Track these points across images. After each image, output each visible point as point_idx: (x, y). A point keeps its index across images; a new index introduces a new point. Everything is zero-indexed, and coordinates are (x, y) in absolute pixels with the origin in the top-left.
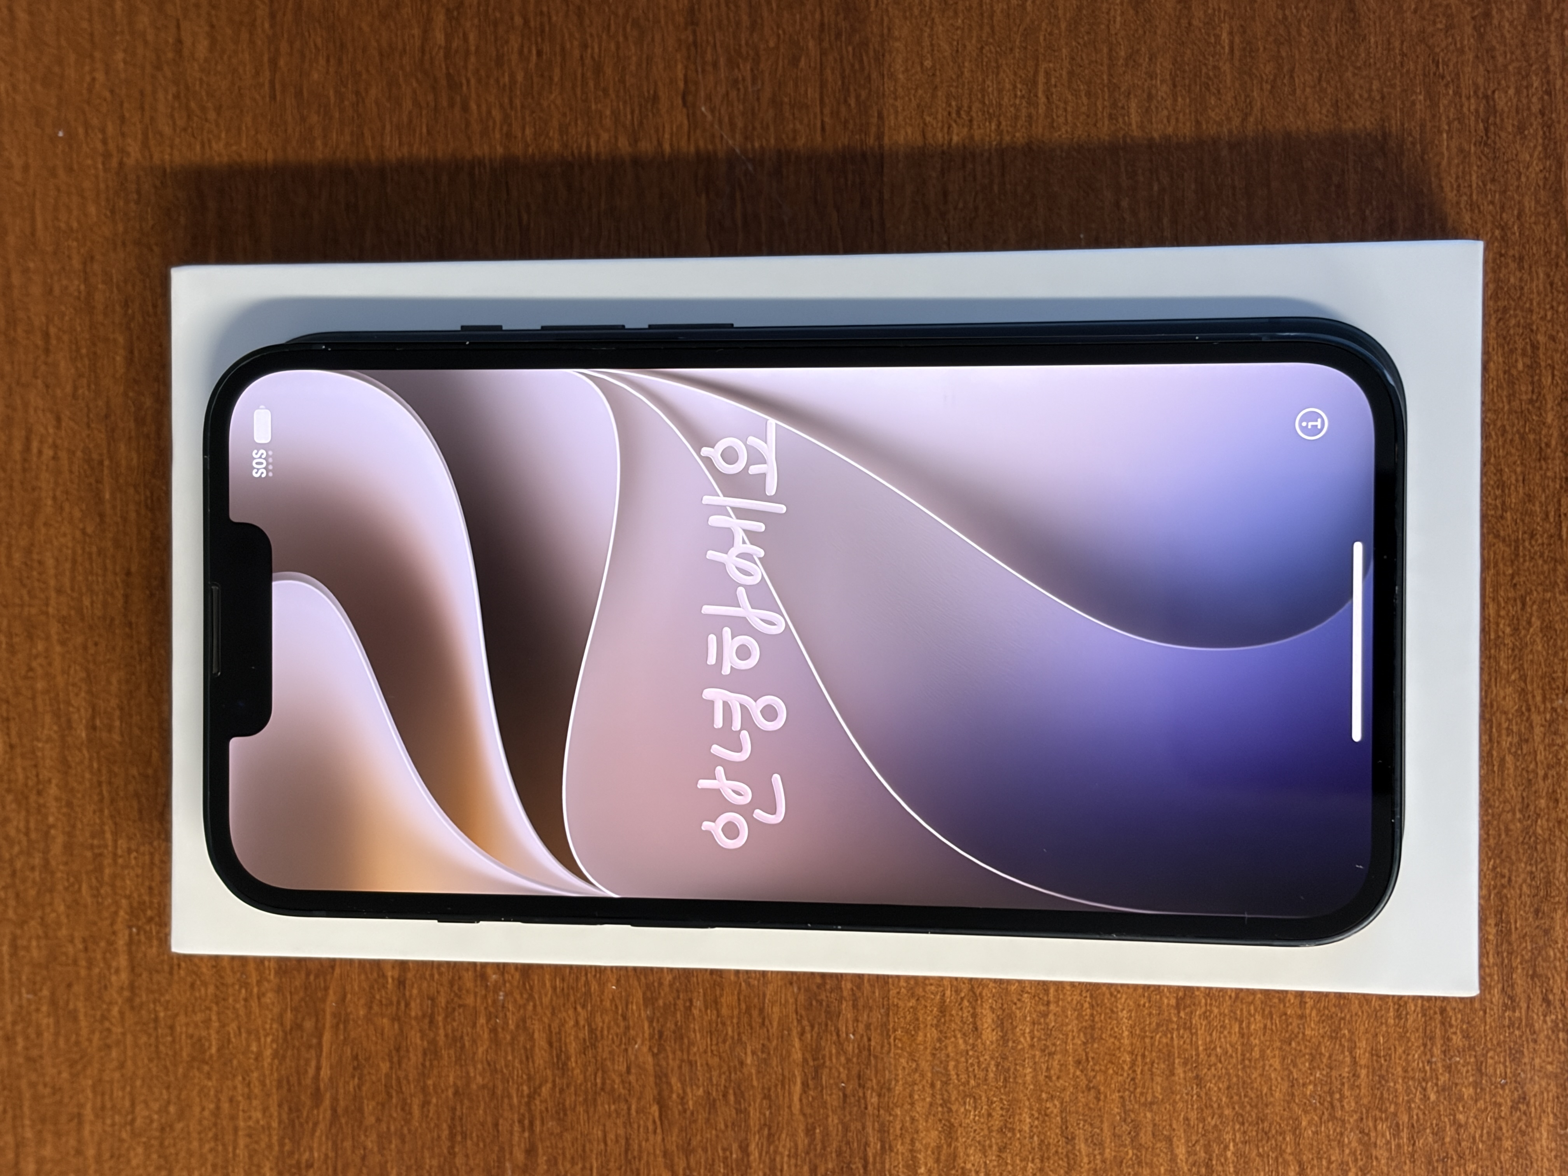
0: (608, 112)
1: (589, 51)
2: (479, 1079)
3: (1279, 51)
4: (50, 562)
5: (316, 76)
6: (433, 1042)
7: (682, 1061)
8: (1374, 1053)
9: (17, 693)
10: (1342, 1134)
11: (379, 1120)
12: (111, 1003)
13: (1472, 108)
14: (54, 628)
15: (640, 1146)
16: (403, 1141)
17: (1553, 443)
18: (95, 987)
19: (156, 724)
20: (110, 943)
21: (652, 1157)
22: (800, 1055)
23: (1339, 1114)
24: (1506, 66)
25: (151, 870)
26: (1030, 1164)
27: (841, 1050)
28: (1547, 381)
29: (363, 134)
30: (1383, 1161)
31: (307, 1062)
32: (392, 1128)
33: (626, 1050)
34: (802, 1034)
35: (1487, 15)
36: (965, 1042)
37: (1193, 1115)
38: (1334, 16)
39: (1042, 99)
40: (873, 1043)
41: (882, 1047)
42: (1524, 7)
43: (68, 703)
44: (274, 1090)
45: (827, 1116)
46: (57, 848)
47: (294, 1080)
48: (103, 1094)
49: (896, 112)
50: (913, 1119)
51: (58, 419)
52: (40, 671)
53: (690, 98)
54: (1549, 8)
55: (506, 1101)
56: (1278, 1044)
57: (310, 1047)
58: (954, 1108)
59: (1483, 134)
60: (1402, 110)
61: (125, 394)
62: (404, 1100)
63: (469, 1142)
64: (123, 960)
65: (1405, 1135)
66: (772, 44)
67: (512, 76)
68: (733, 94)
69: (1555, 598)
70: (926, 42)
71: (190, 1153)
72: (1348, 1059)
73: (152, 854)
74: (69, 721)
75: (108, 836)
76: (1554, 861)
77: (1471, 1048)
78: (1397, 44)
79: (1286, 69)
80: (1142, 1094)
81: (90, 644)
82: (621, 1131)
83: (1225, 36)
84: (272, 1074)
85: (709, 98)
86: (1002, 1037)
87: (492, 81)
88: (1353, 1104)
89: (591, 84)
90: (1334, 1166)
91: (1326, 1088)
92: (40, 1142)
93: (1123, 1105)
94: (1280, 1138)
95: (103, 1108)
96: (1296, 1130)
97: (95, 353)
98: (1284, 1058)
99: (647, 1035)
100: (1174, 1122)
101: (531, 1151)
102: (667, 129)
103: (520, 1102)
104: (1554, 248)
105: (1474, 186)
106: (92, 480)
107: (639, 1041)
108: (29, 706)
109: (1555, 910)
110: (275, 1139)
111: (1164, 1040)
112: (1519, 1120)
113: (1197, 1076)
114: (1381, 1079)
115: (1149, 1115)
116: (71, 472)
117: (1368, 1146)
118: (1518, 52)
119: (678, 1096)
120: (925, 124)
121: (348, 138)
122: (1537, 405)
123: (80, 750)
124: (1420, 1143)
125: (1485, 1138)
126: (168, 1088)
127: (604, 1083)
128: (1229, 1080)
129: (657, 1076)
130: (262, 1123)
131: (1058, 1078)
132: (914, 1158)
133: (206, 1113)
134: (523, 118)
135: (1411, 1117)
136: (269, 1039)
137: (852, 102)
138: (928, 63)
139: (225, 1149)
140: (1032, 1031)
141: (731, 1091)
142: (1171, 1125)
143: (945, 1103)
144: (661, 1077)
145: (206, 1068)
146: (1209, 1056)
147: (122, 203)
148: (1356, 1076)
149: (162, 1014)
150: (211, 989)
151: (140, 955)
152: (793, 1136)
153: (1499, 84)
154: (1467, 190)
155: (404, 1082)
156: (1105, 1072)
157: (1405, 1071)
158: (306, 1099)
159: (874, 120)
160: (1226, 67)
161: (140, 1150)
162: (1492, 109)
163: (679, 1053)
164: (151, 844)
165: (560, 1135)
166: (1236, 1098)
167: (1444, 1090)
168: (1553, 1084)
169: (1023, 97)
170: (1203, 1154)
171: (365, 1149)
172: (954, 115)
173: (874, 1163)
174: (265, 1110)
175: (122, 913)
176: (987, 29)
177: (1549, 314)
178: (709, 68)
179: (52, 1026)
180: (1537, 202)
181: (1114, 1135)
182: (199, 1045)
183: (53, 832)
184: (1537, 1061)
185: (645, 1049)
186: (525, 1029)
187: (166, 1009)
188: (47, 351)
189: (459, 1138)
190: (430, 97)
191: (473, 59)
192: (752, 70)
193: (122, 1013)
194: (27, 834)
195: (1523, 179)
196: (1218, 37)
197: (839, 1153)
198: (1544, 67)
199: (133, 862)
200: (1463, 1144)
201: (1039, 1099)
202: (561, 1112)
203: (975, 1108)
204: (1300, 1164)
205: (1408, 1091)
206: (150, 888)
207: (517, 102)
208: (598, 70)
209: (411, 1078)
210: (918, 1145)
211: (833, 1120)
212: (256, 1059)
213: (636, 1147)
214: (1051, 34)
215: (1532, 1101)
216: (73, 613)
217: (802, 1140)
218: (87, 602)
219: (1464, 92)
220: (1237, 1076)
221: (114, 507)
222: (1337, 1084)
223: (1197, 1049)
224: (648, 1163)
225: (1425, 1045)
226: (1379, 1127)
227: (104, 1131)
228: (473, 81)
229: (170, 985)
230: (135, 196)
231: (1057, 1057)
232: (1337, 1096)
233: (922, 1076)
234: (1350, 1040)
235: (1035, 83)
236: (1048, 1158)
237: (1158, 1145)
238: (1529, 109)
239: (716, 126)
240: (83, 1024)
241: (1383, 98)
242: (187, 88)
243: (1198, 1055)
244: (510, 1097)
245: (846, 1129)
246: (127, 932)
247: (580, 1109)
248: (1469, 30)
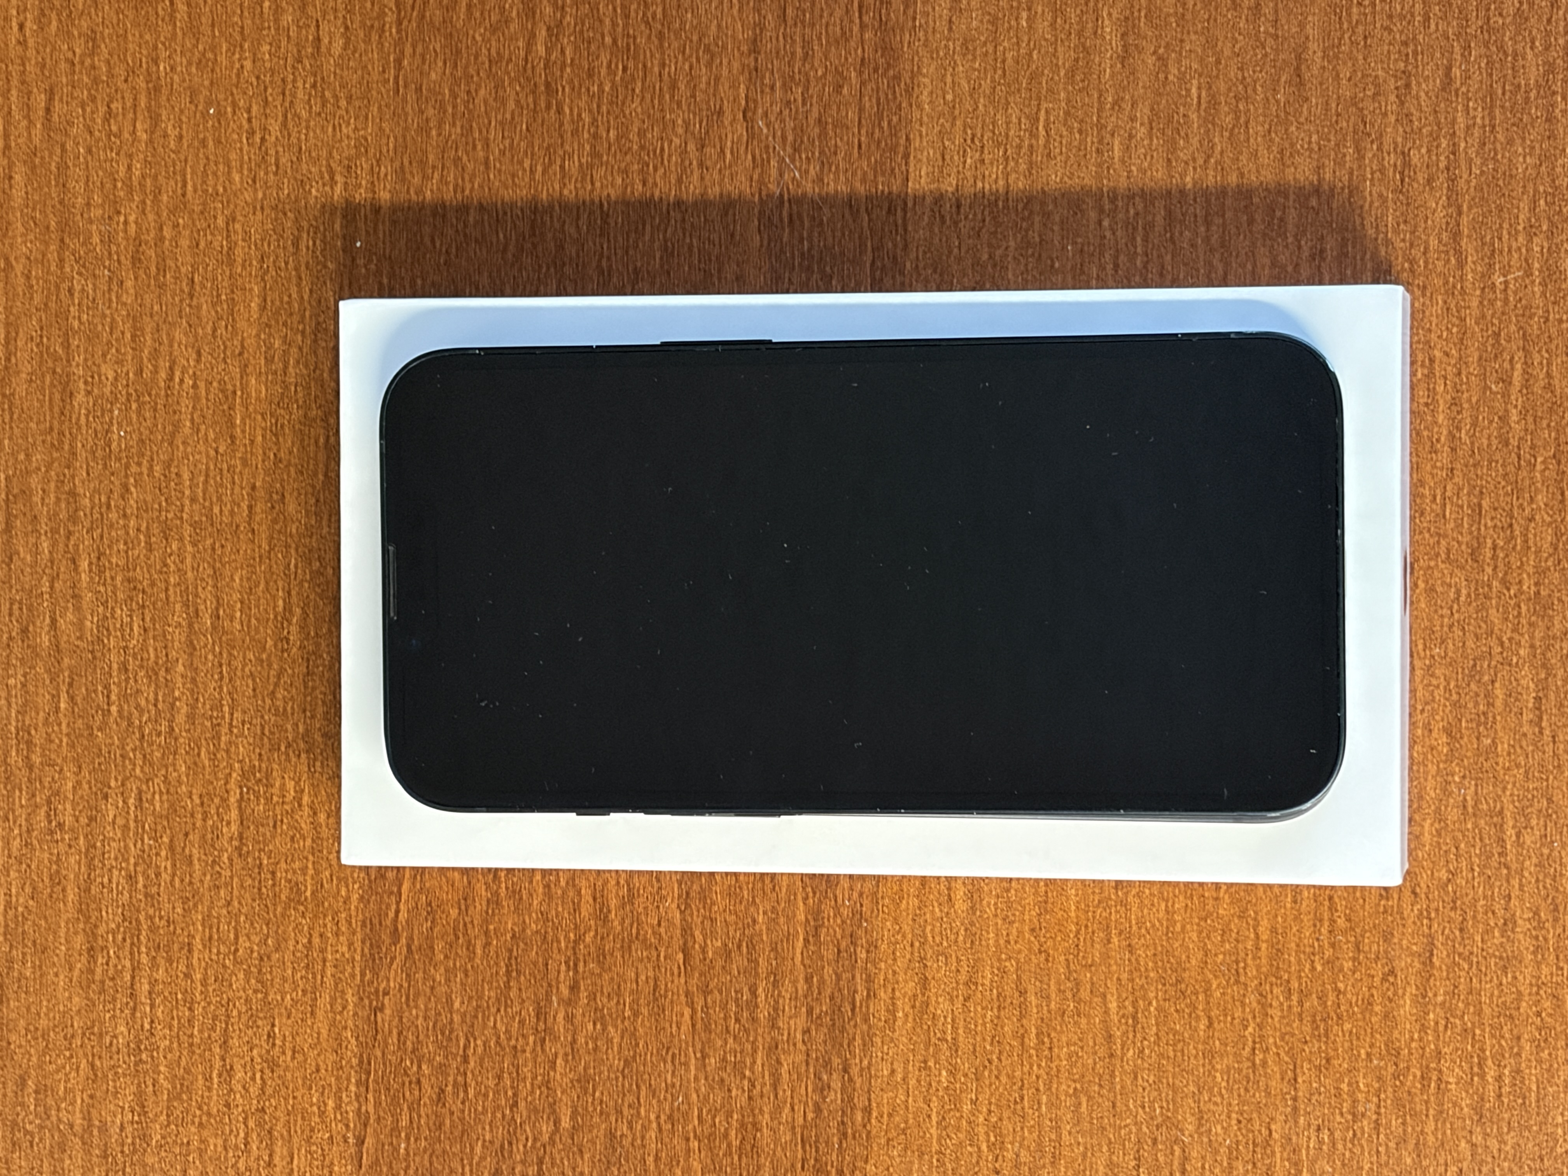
0: (680, 122)
1: (667, 69)
2: (533, 926)
3: (1237, 106)
4: (186, 476)
5: (433, 76)
6: (497, 894)
7: (704, 917)
8: (1274, 930)
9: (153, 584)
10: (1244, 995)
11: (446, 957)
12: (221, 850)
13: (1392, 162)
14: (187, 530)
15: (666, 985)
16: (466, 975)
17: (1443, 439)
18: (209, 836)
19: (272, 616)
20: (224, 800)
21: (675, 997)
22: (803, 917)
23: (1242, 979)
24: (1420, 130)
25: (262, 739)
26: (990, 1013)
27: (838, 913)
28: (1440, 389)
29: (471, 126)
30: (1276, 1019)
31: (388, 906)
32: (458, 964)
33: (658, 907)
34: (805, 899)
35: (1408, 86)
36: (941, 911)
37: (1125, 976)
38: (1283, 79)
39: (1042, 132)
40: (864, 909)
41: (872, 912)
42: (1438, 81)
43: (197, 595)
44: (359, 929)
45: (823, 968)
46: (180, 718)
47: (376, 921)
48: (211, 928)
49: (921, 136)
50: (894, 972)
51: (199, 354)
52: (172, 567)
53: (750, 114)
54: (1458, 83)
55: (555, 944)
56: (1197, 920)
57: (392, 893)
58: (929, 964)
59: (1399, 183)
60: (1334, 161)
61: (258, 336)
62: (469, 941)
63: (522, 978)
64: (234, 814)
65: (1295, 998)
66: (820, 73)
67: (601, 85)
68: (786, 112)
69: (1437, 565)
70: (949, 79)
71: (284, 980)
72: (1252, 936)
73: (263, 727)
74: (197, 611)
75: (226, 709)
76: (1426, 780)
77: (1353, 929)
78: (1334, 105)
79: (1242, 120)
80: (1083, 957)
81: (217, 545)
82: (651, 974)
83: (1194, 91)
84: (357, 915)
85: (766, 114)
86: (972, 908)
87: (583, 90)
88: (1254, 973)
89: (667, 97)
90: (1236, 1022)
91: (1233, 958)
92: (154, 966)
93: (1068, 967)
94: (1194, 998)
95: (211, 938)
96: (1207, 991)
97: (233, 299)
98: (1200, 932)
99: (676, 895)
100: (1109, 981)
101: (574, 988)
102: (730, 136)
103: (567, 947)
104: (1451, 279)
105: (1390, 225)
106: (225, 407)
107: (669, 900)
108: (163, 596)
109: (1424, 820)
110: (357, 971)
111: (1104, 914)
112: (1388, 989)
113: (1129, 945)
114: (1278, 952)
115: (1088, 975)
116: (207, 400)
117: (1264, 1006)
118: (1431, 118)
119: (700, 946)
120: (944, 147)
121: (459, 130)
122: (1431, 407)
123: (205, 636)
124: (1307, 1005)
125: (1360, 1002)
126: (267, 925)
127: (638, 933)
128: (1155, 949)
129: (683, 929)
130: (347, 956)
131: (1016, 942)
132: (894, 1004)
133: (300, 946)
134: (608, 122)
135: (1300, 984)
136: (356, 886)
137: (885, 124)
138: (949, 97)
139: (314, 978)
140: (996, 904)
141: (744, 944)
142: (1106, 985)
143: (922, 959)
144: (687, 930)
145: (301, 908)
146: (1140, 928)
147: (262, 173)
148: (1258, 949)
149: (265, 862)
150: (309, 842)
151: (249, 811)
152: (795, 982)
153: (1414, 143)
154: (1384, 230)
155: (469, 926)
156: (1054, 939)
157: (1298, 946)
158: (386, 938)
159: (902, 141)
160: (1194, 116)
161: (241, 976)
162: (1407, 164)
163: (702, 911)
164: (262, 717)
165: (600, 976)
166: (1160, 964)
167: (1328, 962)
168: (1416, 960)
169: (1025, 130)
170: (1131, 1009)
171: (434, 981)
172: (969, 142)
173: (861, 1007)
174: (350, 945)
175: (234, 775)
176: (1000, 72)
177: (1445, 334)
178: (767, 90)
179: (169, 867)
180: (1440, 242)
181: (1060, 990)
182: (296, 888)
183: (178, 703)
184: (1405, 942)
185: (674, 906)
186: (574, 886)
187: (269, 858)
188: (191, 296)
189: (514, 974)
190: (530, 100)
191: (568, 70)
192: (802, 94)
193: (230, 859)
194: (155, 705)
195: (1430, 222)
196: (1188, 91)
197: (832, 998)
198: (1451, 131)
199: (246, 732)
200: (1342, 1008)
201: (999, 960)
202: (601, 956)
203: (946, 964)
204: (1209, 1018)
205: (1299, 962)
206: (260, 755)
207: (604, 109)
208: (673, 86)
209: (476, 922)
210: (897, 994)
211: (828, 971)
212: (345, 902)
213: (663, 987)
214: (1052, 79)
215: (1399, 974)
216: (204, 519)
217: (802, 986)
218: (216, 510)
219: (1386, 147)
220: (1162, 946)
221: (243, 431)
222: (1242, 955)
223: (1130, 922)
224: (672, 1002)
225: (1315, 926)
226: (1275, 992)
227: (211, 960)
228: (567, 90)
229: (273, 837)
230: (274, 168)
231: (1016, 925)
232: (1242, 965)
233: (904, 936)
234: (1255, 919)
235: (1038, 120)
236: (1004, 1008)
237: (1096, 999)
238: (1438, 165)
239: (770, 138)
240: (197, 867)
241: (1320, 149)
242: (323, 79)
243: (1130, 927)
244: (559, 942)
245: (839, 978)
246: (238, 791)
247: (618, 954)
248: (1392, 98)
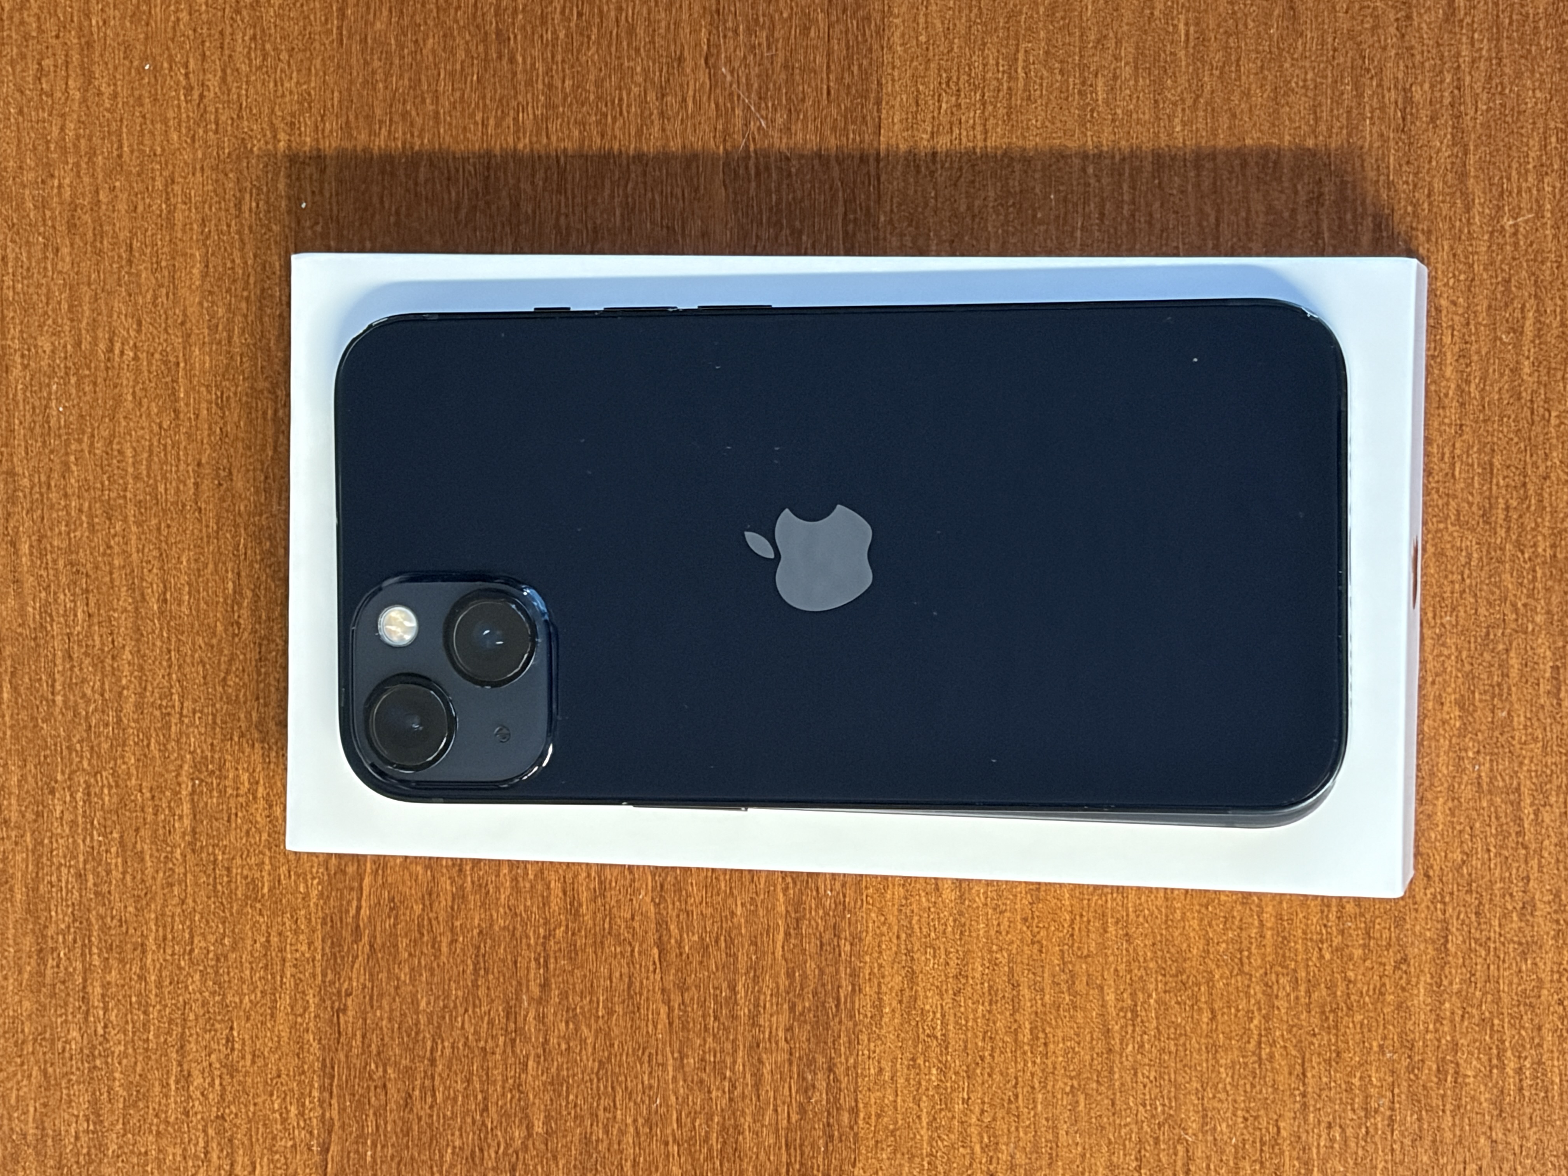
0: (639, 69)
1: (624, 15)
2: (501, 922)
3: (1227, 42)
4: (129, 453)
5: (378, 25)
6: (462, 888)
7: (681, 910)
8: (1279, 917)
9: (97, 568)
10: (1249, 986)
11: (410, 955)
12: (174, 846)
13: (1392, 100)
14: (131, 510)
15: (641, 983)
16: (432, 975)
17: (1451, 393)
18: (161, 832)
19: (221, 600)
20: (176, 793)
21: (651, 993)
22: (783, 908)
23: (1246, 969)
24: (1423, 63)
25: (214, 729)
26: (981, 1007)
27: (819, 904)
28: (1447, 340)
29: (420, 80)
30: (1283, 1011)
31: (349, 902)
32: (423, 963)
33: (631, 900)
34: (785, 890)
35: (1409, 17)
36: (928, 900)
37: (1122, 967)
38: (1276, 13)
39: (1021, 74)
40: (847, 900)
41: (855, 903)
42: (1441, 11)
43: (142, 579)
44: (319, 927)
45: (805, 962)
46: (129, 707)
47: (336, 919)
48: (165, 927)
49: (893, 80)
50: (880, 966)
51: (139, 324)
52: (116, 549)
53: (712, 61)
54: (1462, 12)
55: (524, 941)
56: (1197, 907)
57: (352, 889)
58: (916, 956)
59: (1400, 121)
60: (1332, 98)
61: (201, 303)
62: (435, 938)
63: (491, 977)
64: (186, 807)
65: (1303, 988)
66: (785, 15)
67: (554, 32)
68: (751, 58)
69: (1447, 528)
70: (922, 20)
71: (242, 980)
72: (1256, 923)
73: (214, 716)
74: (142, 595)
75: (176, 697)
76: (1438, 756)
77: (1362, 915)
78: (1330, 40)
79: (1233, 58)
80: (1079, 948)
81: (163, 525)
82: (625, 970)
83: (1181, 26)
84: (316, 913)
85: (729, 60)
86: (961, 897)
87: (536, 37)
88: (1259, 961)
89: (625, 44)
90: (1240, 1014)
91: (1237, 946)
92: (107, 969)
93: (1063, 958)
94: (1196, 989)
95: (165, 938)
96: (1210, 981)
97: (174, 266)
98: (1202, 920)
99: (650, 888)
100: (1106, 973)
101: (545, 986)
102: (692, 83)
103: (536, 944)
104: (1458, 224)
105: (1392, 167)
106: (169, 379)
107: (643, 892)
108: (107, 579)
109: (1437, 798)
110: (319, 970)
111: (1100, 902)
112: (1401, 978)
113: (1127, 934)
114: (1283, 939)
115: (1084, 966)
116: (150, 372)
117: (1271, 997)
118: (1434, 51)
119: (676, 941)
120: (918, 91)
121: (406, 82)
122: (1438, 360)
123: (152, 621)
124: (1315, 996)
125: (1371, 993)
126: (224, 923)
127: (611, 928)
128: (1155, 937)
129: (658, 923)
130: (307, 955)
131: (1008, 933)
132: (880, 999)
133: (258, 945)
134: (563, 70)
135: (1308, 973)
136: (315, 882)
137: (855, 69)
138: (923, 39)
139: (274, 978)
140: (985, 893)
141: (722, 938)
142: (1103, 976)
143: (909, 952)
144: (661, 924)
145: (258, 906)
146: (1138, 916)
147: (201, 132)
148: (1263, 936)
149: (220, 858)
150: (265, 836)
151: (201, 805)
152: (775, 977)
153: (1416, 78)
154: (1385, 171)
155: (434, 922)
156: (1047, 929)
157: (1304, 933)
158: (347, 934)
159: (874, 86)
160: (1182, 54)
161: (197, 977)
162: (1409, 100)
163: (677, 903)
164: (214, 705)
165: (572, 973)
166: (1159, 953)
167: (1337, 950)
168: (1430, 947)
169: (1004, 72)
170: (1129, 1002)
171: (398, 979)
172: (944, 86)
173: (845, 1002)
174: (310, 944)
175: (186, 767)
176: (975, 11)
177: (1451, 282)
178: (730, 34)
179: (120, 865)
180: (1445, 183)
181: (1053, 982)
182: (253, 885)
183: (125, 692)
184: (1418, 928)
185: (648, 899)
186: (542, 879)
187: (224, 853)
188: (130, 262)
189: (482, 972)
190: (481, 48)
191: (520, 16)
192: (767, 39)
193: (184, 856)
194: (102, 695)
195: (1434, 163)
196: (1175, 26)
197: (815, 993)
198: (1456, 65)
199: (197, 722)
200: (1353, 997)
201: (990, 951)
202: (573, 952)
203: (934, 957)
204: (1213, 1011)
205: (1306, 951)
206: (212, 744)
207: (559, 58)
208: (631, 31)
209: (441, 919)
210: (884, 989)
211: (811, 965)
212: (303, 899)
213: (638, 984)
214: (1032, 17)
215: (1412, 962)
216: (148, 498)
217: (783, 981)
218: (161, 489)
219: (1386, 84)
220: (1161, 935)
221: (187, 405)
222: (1245, 943)
223: (1127, 909)
224: (648, 999)
225: (1322, 912)
226: (1281, 981)
227: (165, 960)
228: (519, 37)
229: (228, 830)
230: (214, 127)
231: (1007, 914)
232: (1246, 953)
233: (890, 928)
234: (1258, 906)
235: (1016, 60)
236: (997, 1002)
237: (1091, 992)
238: (1441, 102)
239: (735, 86)
240: (149, 864)
241: (1316, 87)
242: (263, 31)
243: (1128, 915)
244: (528, 937)
245: (822, 972)
246: (190, 784)
247: (590, 950)
248: (1392, 30)
